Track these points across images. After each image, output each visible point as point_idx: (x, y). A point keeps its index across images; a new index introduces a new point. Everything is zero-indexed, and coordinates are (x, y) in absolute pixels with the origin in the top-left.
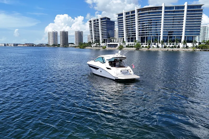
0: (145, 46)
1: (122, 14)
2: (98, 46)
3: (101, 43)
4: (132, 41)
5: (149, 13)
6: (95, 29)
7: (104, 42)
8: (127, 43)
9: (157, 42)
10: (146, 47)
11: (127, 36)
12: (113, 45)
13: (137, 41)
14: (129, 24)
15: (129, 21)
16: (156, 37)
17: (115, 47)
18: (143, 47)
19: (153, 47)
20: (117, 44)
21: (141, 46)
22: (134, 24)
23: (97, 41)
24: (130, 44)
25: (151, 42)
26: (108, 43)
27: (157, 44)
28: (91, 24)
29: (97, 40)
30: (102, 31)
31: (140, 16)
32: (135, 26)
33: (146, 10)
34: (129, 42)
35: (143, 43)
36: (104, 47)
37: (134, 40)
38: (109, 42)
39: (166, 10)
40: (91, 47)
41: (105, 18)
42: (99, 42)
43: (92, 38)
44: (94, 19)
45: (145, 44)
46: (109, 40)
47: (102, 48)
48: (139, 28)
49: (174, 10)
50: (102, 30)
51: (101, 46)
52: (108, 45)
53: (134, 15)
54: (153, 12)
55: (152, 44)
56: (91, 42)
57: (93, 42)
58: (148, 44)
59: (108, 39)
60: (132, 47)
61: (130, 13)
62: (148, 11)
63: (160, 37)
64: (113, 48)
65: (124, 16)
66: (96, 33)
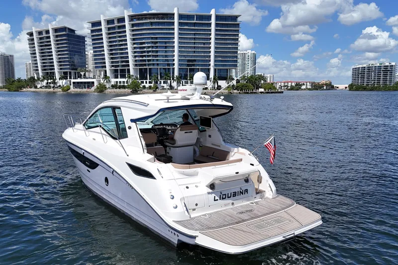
0: (147, 85)
1: (99, 23)
2: (52, 85)
3: (57, 80)
4: (123, 76)
5: (152, 24)
6: (42, 49)
7: (64, 76)
8: (113, 81)
9: (169, 78)
10: (150, 87)
11: (112, 66)
12: (85, 83)
13: (133, 76)
14: (114, 43)
15: (115, 37)
16: (167, 70)
17: (88, 88)
18: (144, 87)
19: (163, 87)
20: (93, 83)
21: (141, 86)
22: (124, 43)
23: (49, 75)
24: (120, 82)
25: (158, 78)
26: (73, 81)
27: (169, 81)
28: (33, 40)
29: (48, 72)
30: (59, 55)
31: (135, 28)
32: (126, 47)
33: (146, 19)
34: (116, 77)
35: (145, 81)
36: (65, 89)
37: (127, 73)
38: (75, 78)
39: (182, 21)
40: (36, 87)
41: (64, 29)
42: (53, 77)
43: (37, 70)
44: (39, 30)
45: (148, 82)
46: (75, 75)
47: (60, 90)
48: (135, 52)
49: (195, 21)
50: (59, 53)
51: (58, 85)
52: (74, 83)
53: (124, 26)
54: (159, 22)
55: (160, 83)
56: (36, 78)
57: (39, 79)
58: (153, 83)
59: (72, 71)
60: (124, 87)
61: (116, 22)
62: (149, 21)
63: (174, 69)
64: (85, 90)
65: (104, 27)
66: (45, 59)
